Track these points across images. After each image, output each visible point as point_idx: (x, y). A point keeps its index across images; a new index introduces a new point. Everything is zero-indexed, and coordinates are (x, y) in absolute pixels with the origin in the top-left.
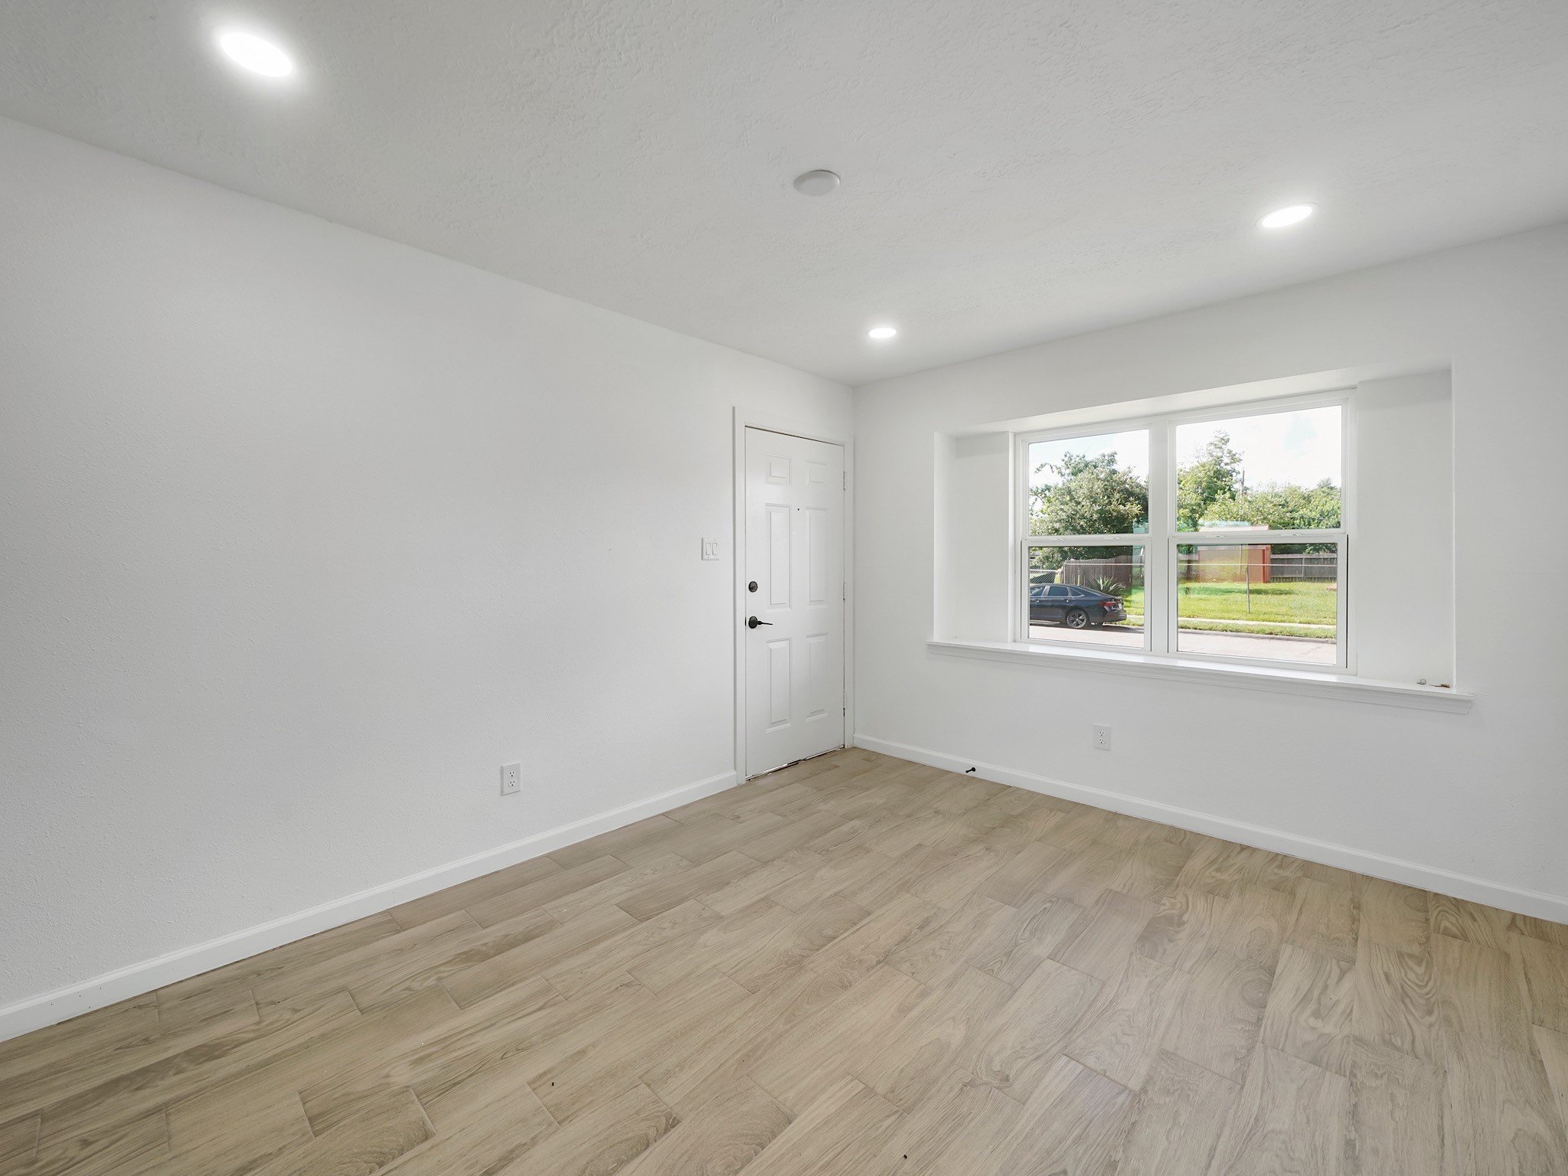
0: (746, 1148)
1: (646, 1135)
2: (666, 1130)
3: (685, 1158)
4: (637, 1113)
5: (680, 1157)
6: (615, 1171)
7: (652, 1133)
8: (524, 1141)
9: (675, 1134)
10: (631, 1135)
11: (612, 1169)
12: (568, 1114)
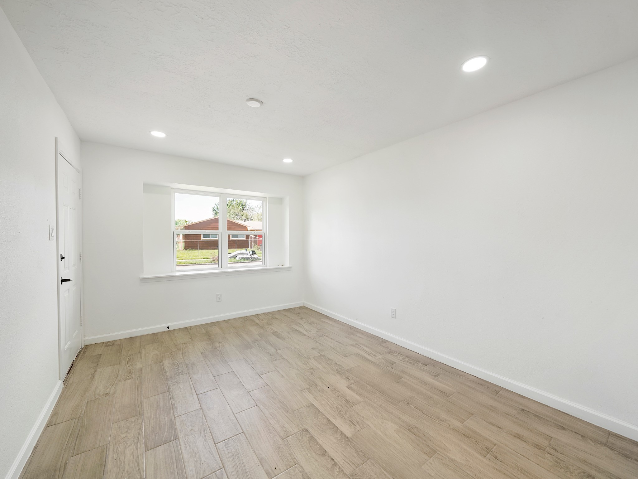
0: (319, 414)
1: (309, 437)
2: (308, 432)
3: (319, 428)
4: (299, 440)
5: (319, 429)
6: (320, 445)
7: (308, 436)
8: (301, 475)
9: (310, 430)
10: (308, 442)
11: (319, 446)
12: (292, 461)
